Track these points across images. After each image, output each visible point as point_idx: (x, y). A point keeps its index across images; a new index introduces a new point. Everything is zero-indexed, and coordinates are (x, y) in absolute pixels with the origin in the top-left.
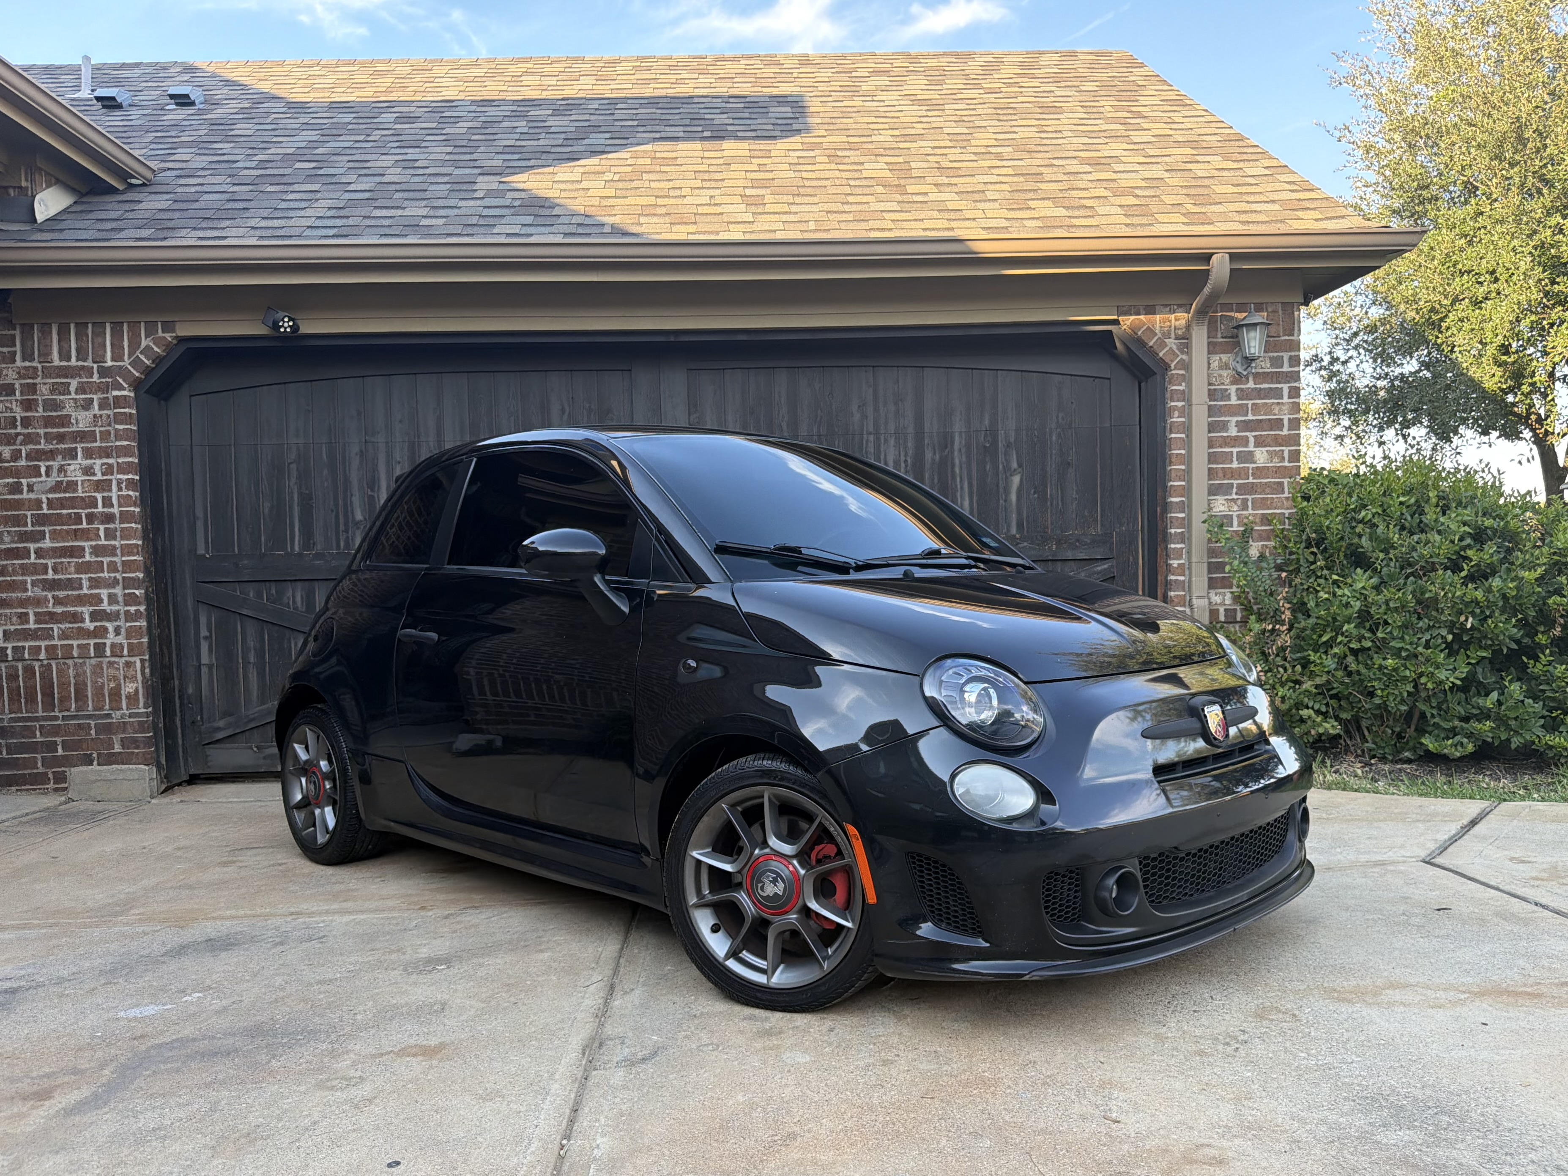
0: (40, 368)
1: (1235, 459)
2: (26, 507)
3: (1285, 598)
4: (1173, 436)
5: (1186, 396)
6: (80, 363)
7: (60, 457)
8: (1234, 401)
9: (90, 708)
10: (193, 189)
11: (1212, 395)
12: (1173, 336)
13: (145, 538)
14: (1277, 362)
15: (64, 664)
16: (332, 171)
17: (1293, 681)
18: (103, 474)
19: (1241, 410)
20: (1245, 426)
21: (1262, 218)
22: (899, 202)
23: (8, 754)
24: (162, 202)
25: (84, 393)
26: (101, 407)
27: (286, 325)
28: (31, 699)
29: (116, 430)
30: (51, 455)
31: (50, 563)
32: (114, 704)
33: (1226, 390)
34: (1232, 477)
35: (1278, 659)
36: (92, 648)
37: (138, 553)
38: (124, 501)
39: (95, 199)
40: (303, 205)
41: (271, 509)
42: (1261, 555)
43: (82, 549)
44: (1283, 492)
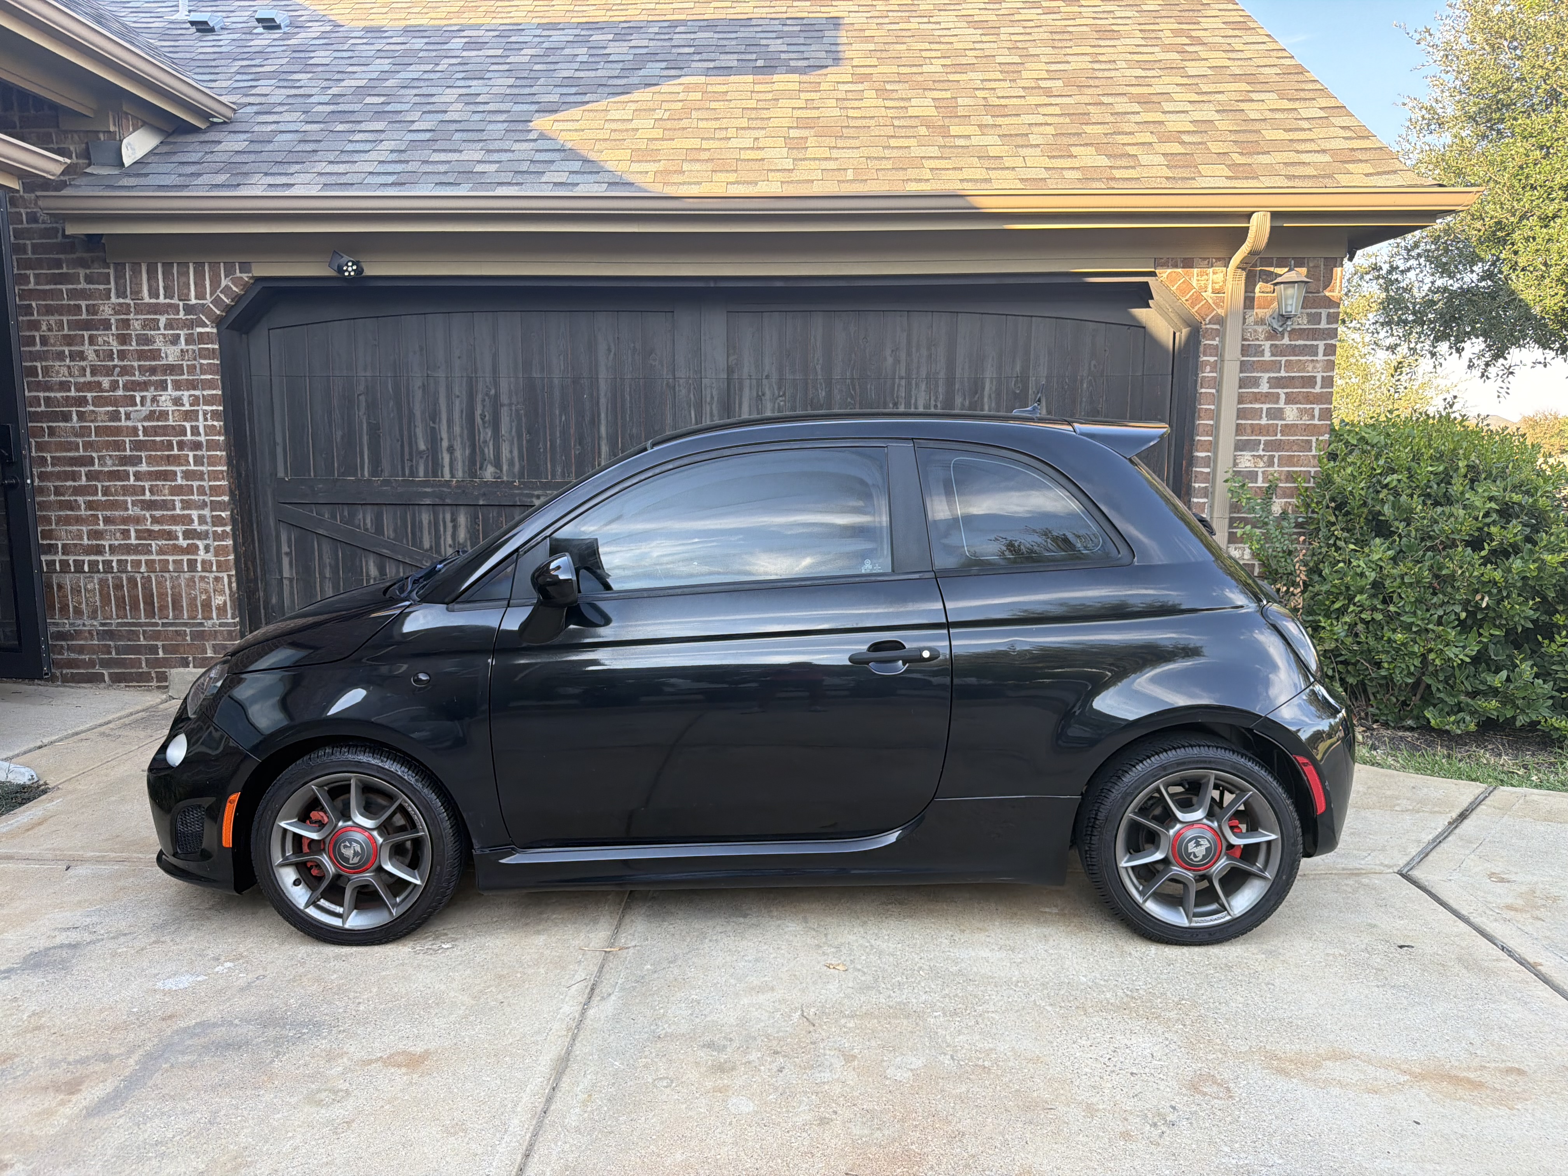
0: (132, 305)
1: (1264, 415)
2: (125, 433)
3: (1302, 561)
4: (1203, 390)
5: (1219, 352)
6: (168, 301)
7: (152, 388)
8: (1267, 357)
9: (186, 616)
10: (270, 128)
11: (1245, 350)
12: (1210, 289)
13: (229, 464)
14: (1315, 318)
15: (162, 576)
16: (399, 107)
18: (191, 405)
19: (1274, 366)
21: (1310, 171)
22: (940, 147)
23: (116, 654)
24: (238, 143)
25: (172, 329)
26: (187, 342)
27: (350, 270)
28: (135, 606)
29: (201, 365)
30: (144, 386)
31: (147, 485)
32: (206, 614)
33: (1260, 346)
34: (1260, 434)
36: (185, 564)
37: (223, 478)
38: (210, 430)
39: (181, 139)
40: (368, 147)
41: (342, 437)
42: (1284, 513)
43: (175, 473)
44: (1310, 450)
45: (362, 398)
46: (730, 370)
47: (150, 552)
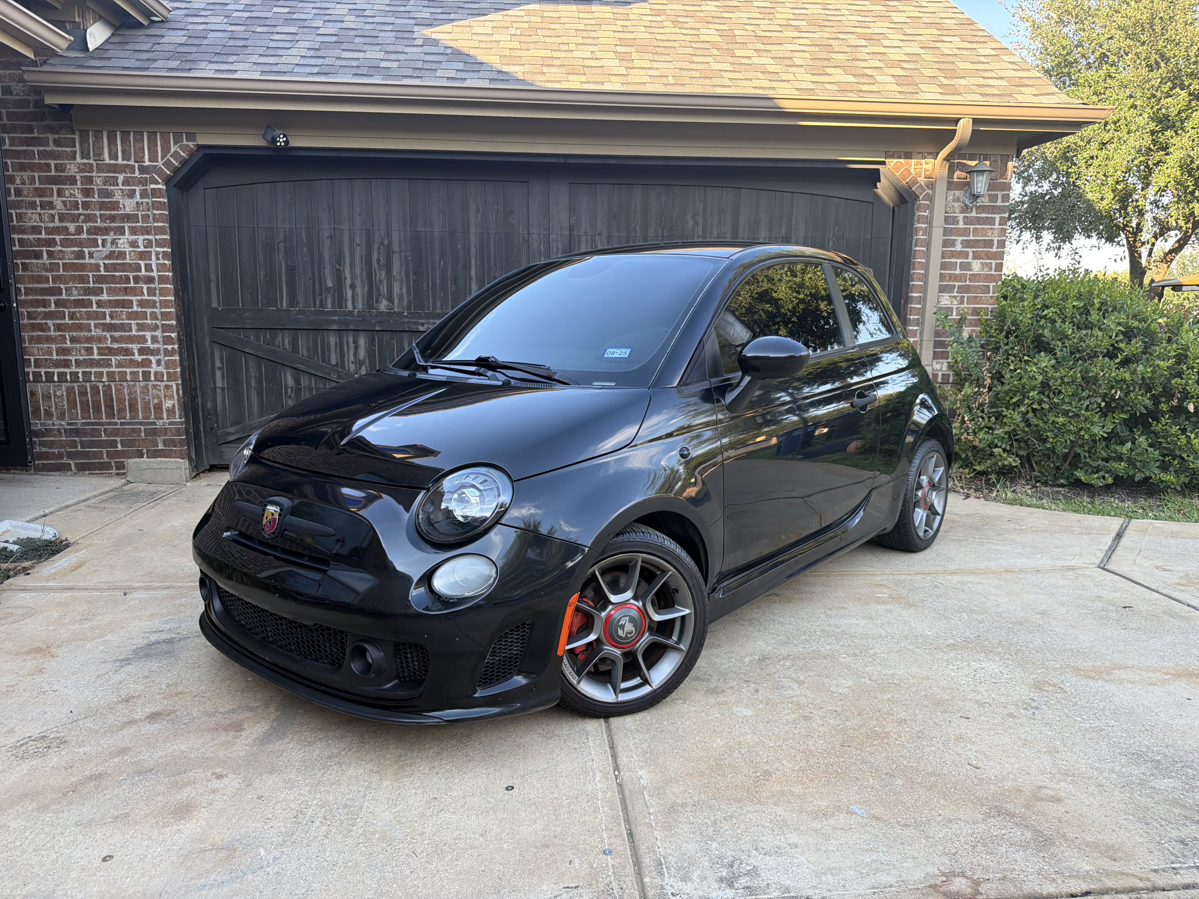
0: (95, 165)
1: (958, 267)
2: (88, 269)
3: (987, 370)
4: (917, 248)
5: (929, 221)
6: (125, 162)
7: (112, 233)
8: (961, 225)
9: (140, 417)
10: (201, 27)
11: (947, 220)
12: (923, 175)
13: (176, 295)
14: (993, 198)
15: (121, 385)
16: (303, 16)
17: (988, 428)
18: (145, 247)
19: (965, 232)
20: (967, 244)
21: (995, 91)
22: (731, 64)
23: (82, 448)
24: (178, 37)
25: (130, 185)
26: (142, 196)
27: (281, 141)
28: (97, 409)
29: (154, 214)
30: (105, 231)
31: (108, 311)
32: (158, 415)
33: (957, 217)
34: (955, 280)
35: (979, 411)
36: (141, 375)
37: (172, 306)
38: (161, 267)
39: (128, 32)
40: (288, 45)
41: (265, 276)
42: (970, 337)
43: (131, 302)
44: (989, 293)
45: (282, 245)
46: (571, 228)
47: (110, 366)
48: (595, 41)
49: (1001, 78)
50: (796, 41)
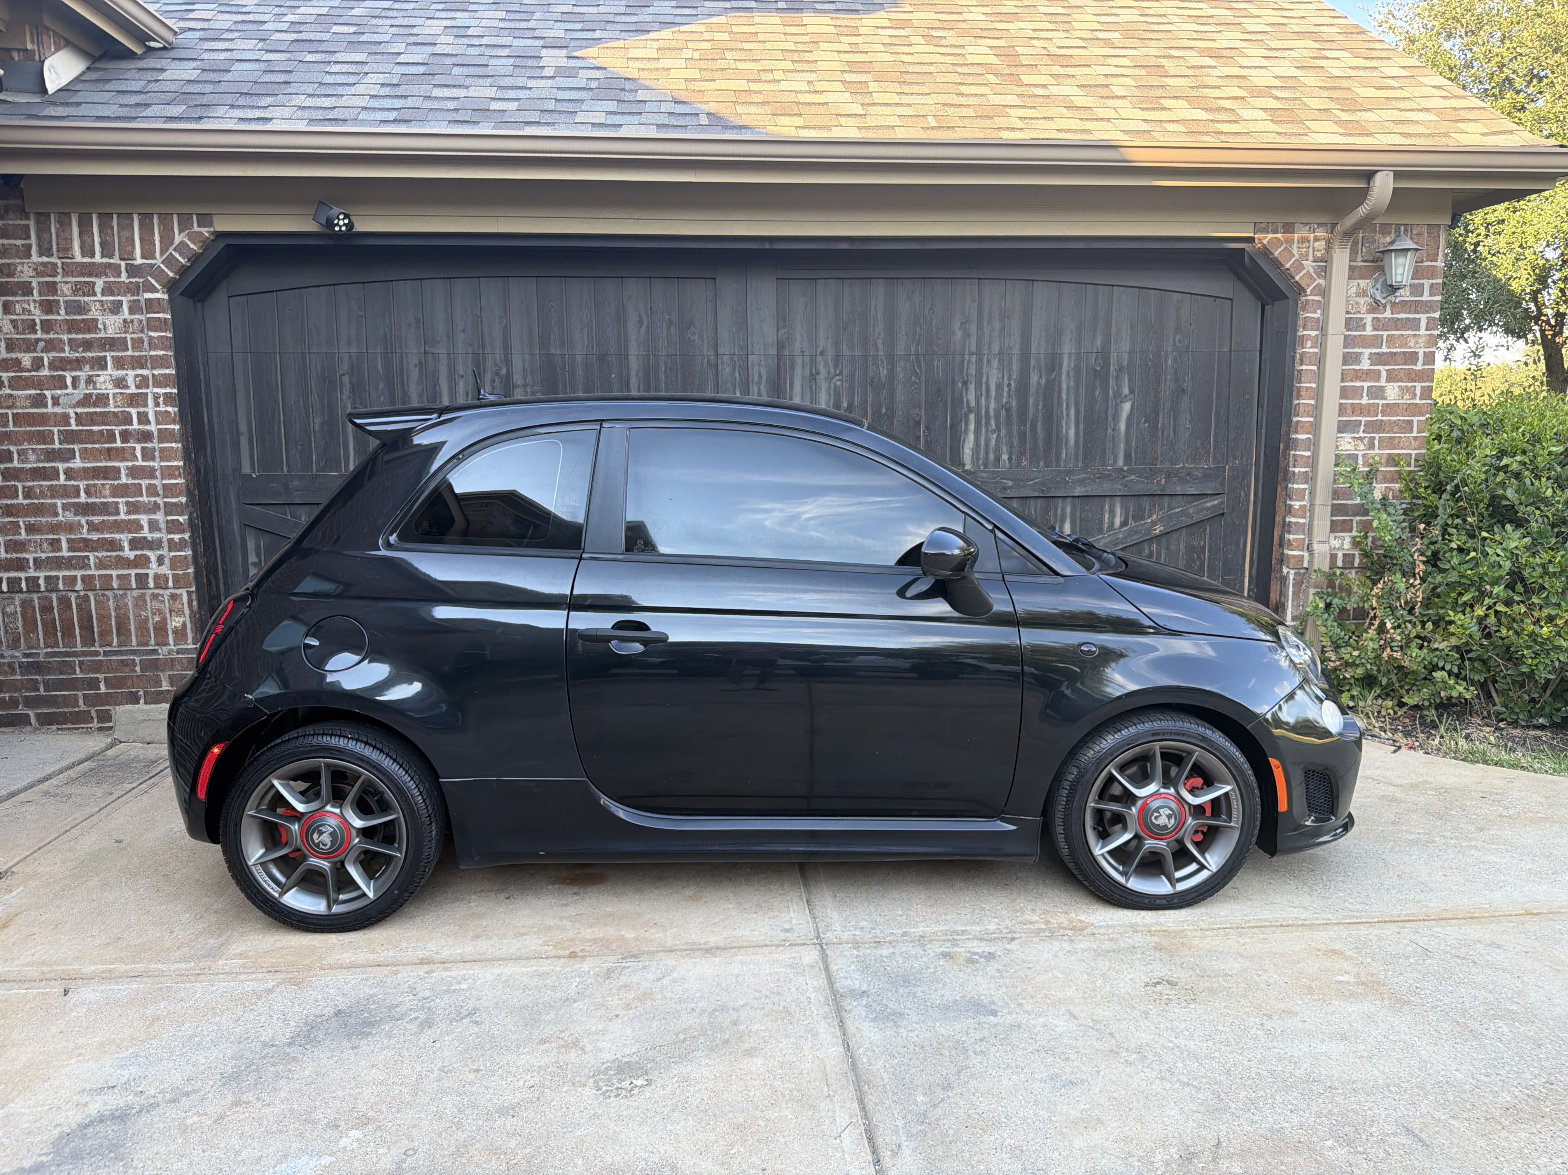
0: (60, 265)
1: (1365, 394)
2: (52, 422)
3: (1418, 550)
4: (1304, 367)
5: (1322, 326)
6: (105, 260)
7: (88, 367)
8: (1369, 331)
9: (134, 642)
10: (222, 56)
11: (1349, 324)
12: (1311, 257)
13: (186, 457)
14: (1417, 290)
15: (103, 595)
16: (376, 38)
17: (1422, 639)
18: (137, 387)
19: (1376, 341)
20: (1378, 359)
21: (1421, 130)
22: (1019, 95)
23: (45, 691)
24: (187, 71)
25: (112, 294)
26: (132, 311)
27: (341, 224)
28: (68, 632)
29: (150, 338)
30: (78, 364)
31: (82, 484)
32: (160, 640)
33: (1362, 319)
34: (1361, 414)
35: (1407, 613)
36: (133, 579)
37: (180, 476)
38: (162, 417)
39: (111, 65)
40: (351, 79)
41: (322, 425)
42: (1384, 498)
43: (118, 470)
44: (1411, 431)
45: (346, 379)
46: (780, 346)
47: (87, 566)
48: (812, 67)
49: (1427, 110)
50: (1110, 61)
